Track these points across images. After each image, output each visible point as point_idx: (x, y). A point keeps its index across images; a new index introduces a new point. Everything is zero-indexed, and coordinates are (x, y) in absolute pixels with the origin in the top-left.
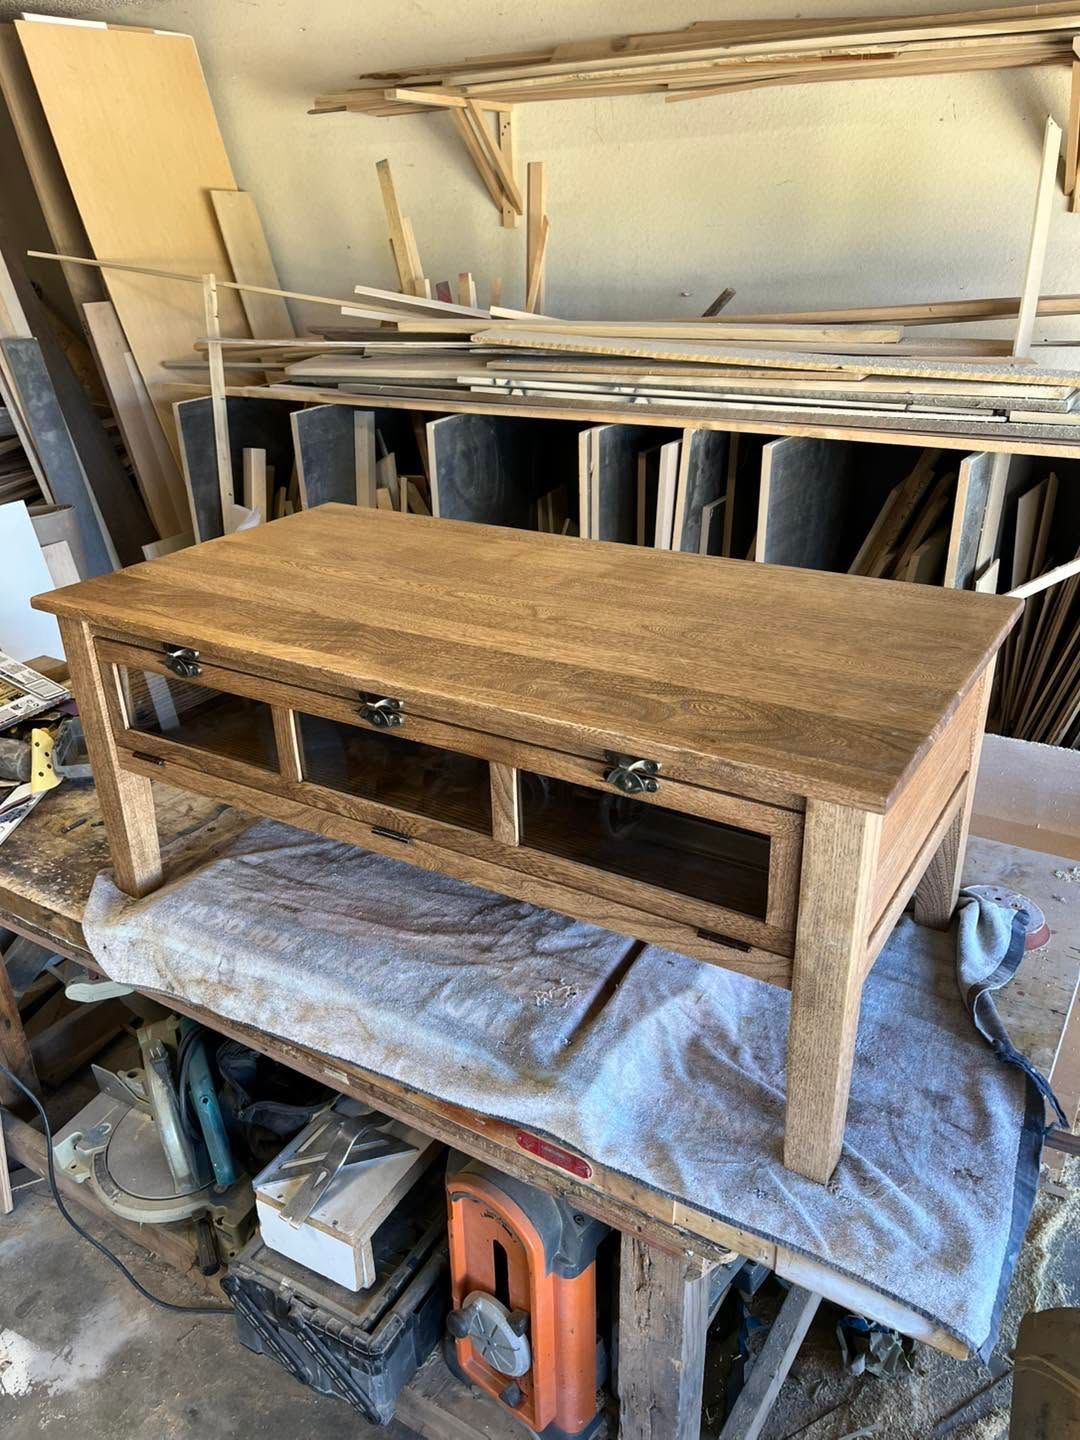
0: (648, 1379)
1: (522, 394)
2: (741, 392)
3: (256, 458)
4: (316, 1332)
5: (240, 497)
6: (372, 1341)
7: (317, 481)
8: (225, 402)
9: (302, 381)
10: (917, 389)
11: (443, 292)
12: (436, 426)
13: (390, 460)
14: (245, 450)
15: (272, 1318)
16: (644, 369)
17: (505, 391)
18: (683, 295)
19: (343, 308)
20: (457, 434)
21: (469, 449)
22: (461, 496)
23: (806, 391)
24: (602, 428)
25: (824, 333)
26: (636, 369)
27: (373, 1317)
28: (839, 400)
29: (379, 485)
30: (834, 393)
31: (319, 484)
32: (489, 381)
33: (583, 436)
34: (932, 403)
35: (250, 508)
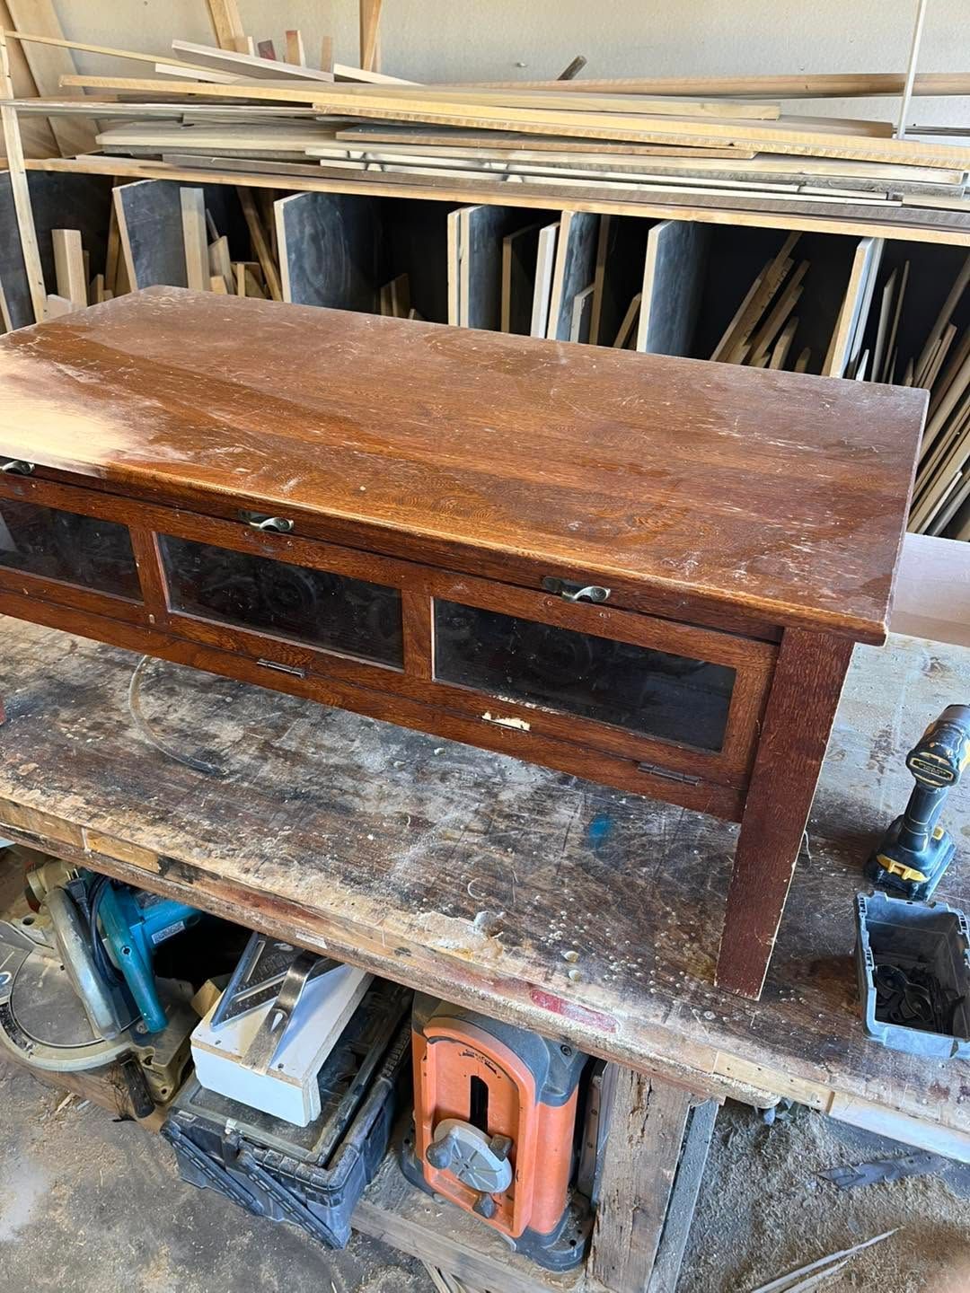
0: (634, 1187)
1: (380, 170)
2: (622, 169)
3: (70, 242)
4: (268, 1171)
5: (52, 285)
6: (330, 1177)
7: (147, 267)
8: (25, 175)
9: (117, 151)
10: (811, 169)
11: (266, 50)
12: (285, 204)
13: (222, 244)
14: (55, 232)
15: (218, 1158)
16: (516, 143)
17: (360, 166)
18: (518, 65)
19: (157, 65)
20: (305, 215)
21: (316, 231)
22: (311, 285)
23: (692, 170)
24: (471, 209)
25: (703, 107)
26: (507, 143)
27: (327, 1151)
28: (728, 179)
29: (213, 273)
30: (722, 172)
31: (149, 271)
32: (342, 154)
33: (452, 218)
34: (826, 185)
35: (68, 297)
